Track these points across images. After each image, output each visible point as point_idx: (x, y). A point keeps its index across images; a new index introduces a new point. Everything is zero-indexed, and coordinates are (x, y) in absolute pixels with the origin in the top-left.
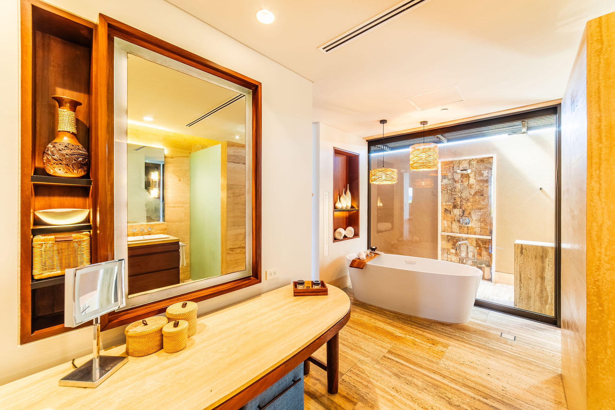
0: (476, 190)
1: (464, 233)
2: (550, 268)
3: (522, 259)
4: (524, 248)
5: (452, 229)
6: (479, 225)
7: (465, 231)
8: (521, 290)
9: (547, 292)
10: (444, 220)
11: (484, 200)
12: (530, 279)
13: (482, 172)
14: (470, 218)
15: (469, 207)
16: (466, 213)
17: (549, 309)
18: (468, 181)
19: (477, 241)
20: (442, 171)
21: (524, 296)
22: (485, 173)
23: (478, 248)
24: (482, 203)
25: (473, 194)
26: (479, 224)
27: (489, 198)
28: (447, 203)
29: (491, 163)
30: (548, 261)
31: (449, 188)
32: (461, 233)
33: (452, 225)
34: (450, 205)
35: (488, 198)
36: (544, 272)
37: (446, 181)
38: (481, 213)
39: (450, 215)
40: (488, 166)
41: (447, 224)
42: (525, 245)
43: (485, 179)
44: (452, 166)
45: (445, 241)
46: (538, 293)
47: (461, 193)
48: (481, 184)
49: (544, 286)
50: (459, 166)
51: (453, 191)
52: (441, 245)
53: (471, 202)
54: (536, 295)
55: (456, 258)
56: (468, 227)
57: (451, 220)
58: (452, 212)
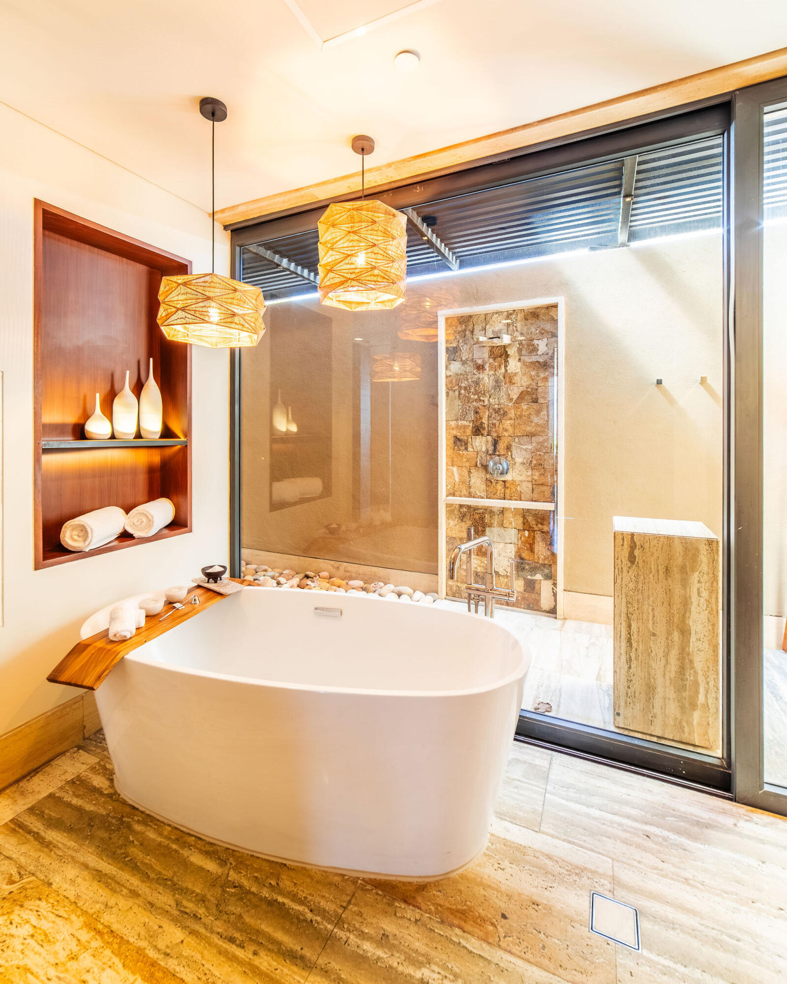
0: (521, 389)
1: (496, 496)
2: (702, 600)
3: (633, 577)
4: (638, 543)
5: (470, 487)
6: (528, 476)
7: (499, 492)
8: (630, 667)
9: (695, 672)
10: (453, 465)
11: (538, 412)
12: (654, 635)
13: (536, 342)
14: (509, 458)
15: (506, 430)
16: (501, 446)
17: (699, 724)
18: (506, 366)
19: (524, 517)
20: (447, 341)
21: (638, 685)
22: (542, 345)
23: (527, 533)
24: (536, 420)
25: (515, 397)
26: (530, 473)
27: (550, 408)
28: (460, 423)
29: (555, 321)
30: (696, 581)
31: (463, 385)
32: (490, 498)
33: (470, 477)
34: (465, 427)
35: (548, 407)
36: (687, 615)
37: (456, 367)
38: (534, 444)
39: (465, 453)
40: (548, 327)
41: (460, 475)
42: (639, 534)
43: (541, 360)
44: (470, 327)
45: (456, 518)
46: (673, 675)
47: (490, 397)
48: (533, 373)
49: (689, 654)
50: (485, 329)
51: (472, 390)
52: (447, 529)
53: (511, 419)
54: (668, 684)
55: (479, 562)
56: (504, 482)
57: (467, 464)
58: (469, 445)
